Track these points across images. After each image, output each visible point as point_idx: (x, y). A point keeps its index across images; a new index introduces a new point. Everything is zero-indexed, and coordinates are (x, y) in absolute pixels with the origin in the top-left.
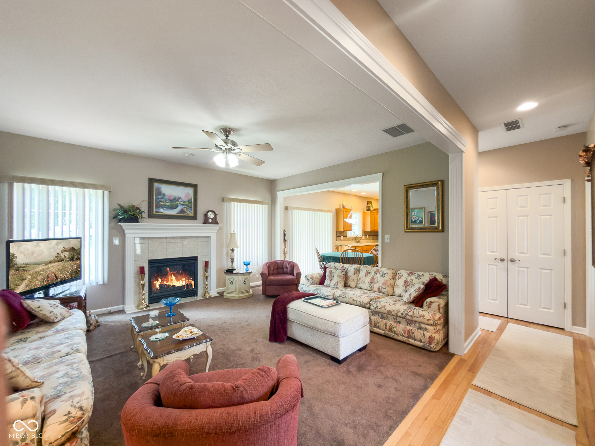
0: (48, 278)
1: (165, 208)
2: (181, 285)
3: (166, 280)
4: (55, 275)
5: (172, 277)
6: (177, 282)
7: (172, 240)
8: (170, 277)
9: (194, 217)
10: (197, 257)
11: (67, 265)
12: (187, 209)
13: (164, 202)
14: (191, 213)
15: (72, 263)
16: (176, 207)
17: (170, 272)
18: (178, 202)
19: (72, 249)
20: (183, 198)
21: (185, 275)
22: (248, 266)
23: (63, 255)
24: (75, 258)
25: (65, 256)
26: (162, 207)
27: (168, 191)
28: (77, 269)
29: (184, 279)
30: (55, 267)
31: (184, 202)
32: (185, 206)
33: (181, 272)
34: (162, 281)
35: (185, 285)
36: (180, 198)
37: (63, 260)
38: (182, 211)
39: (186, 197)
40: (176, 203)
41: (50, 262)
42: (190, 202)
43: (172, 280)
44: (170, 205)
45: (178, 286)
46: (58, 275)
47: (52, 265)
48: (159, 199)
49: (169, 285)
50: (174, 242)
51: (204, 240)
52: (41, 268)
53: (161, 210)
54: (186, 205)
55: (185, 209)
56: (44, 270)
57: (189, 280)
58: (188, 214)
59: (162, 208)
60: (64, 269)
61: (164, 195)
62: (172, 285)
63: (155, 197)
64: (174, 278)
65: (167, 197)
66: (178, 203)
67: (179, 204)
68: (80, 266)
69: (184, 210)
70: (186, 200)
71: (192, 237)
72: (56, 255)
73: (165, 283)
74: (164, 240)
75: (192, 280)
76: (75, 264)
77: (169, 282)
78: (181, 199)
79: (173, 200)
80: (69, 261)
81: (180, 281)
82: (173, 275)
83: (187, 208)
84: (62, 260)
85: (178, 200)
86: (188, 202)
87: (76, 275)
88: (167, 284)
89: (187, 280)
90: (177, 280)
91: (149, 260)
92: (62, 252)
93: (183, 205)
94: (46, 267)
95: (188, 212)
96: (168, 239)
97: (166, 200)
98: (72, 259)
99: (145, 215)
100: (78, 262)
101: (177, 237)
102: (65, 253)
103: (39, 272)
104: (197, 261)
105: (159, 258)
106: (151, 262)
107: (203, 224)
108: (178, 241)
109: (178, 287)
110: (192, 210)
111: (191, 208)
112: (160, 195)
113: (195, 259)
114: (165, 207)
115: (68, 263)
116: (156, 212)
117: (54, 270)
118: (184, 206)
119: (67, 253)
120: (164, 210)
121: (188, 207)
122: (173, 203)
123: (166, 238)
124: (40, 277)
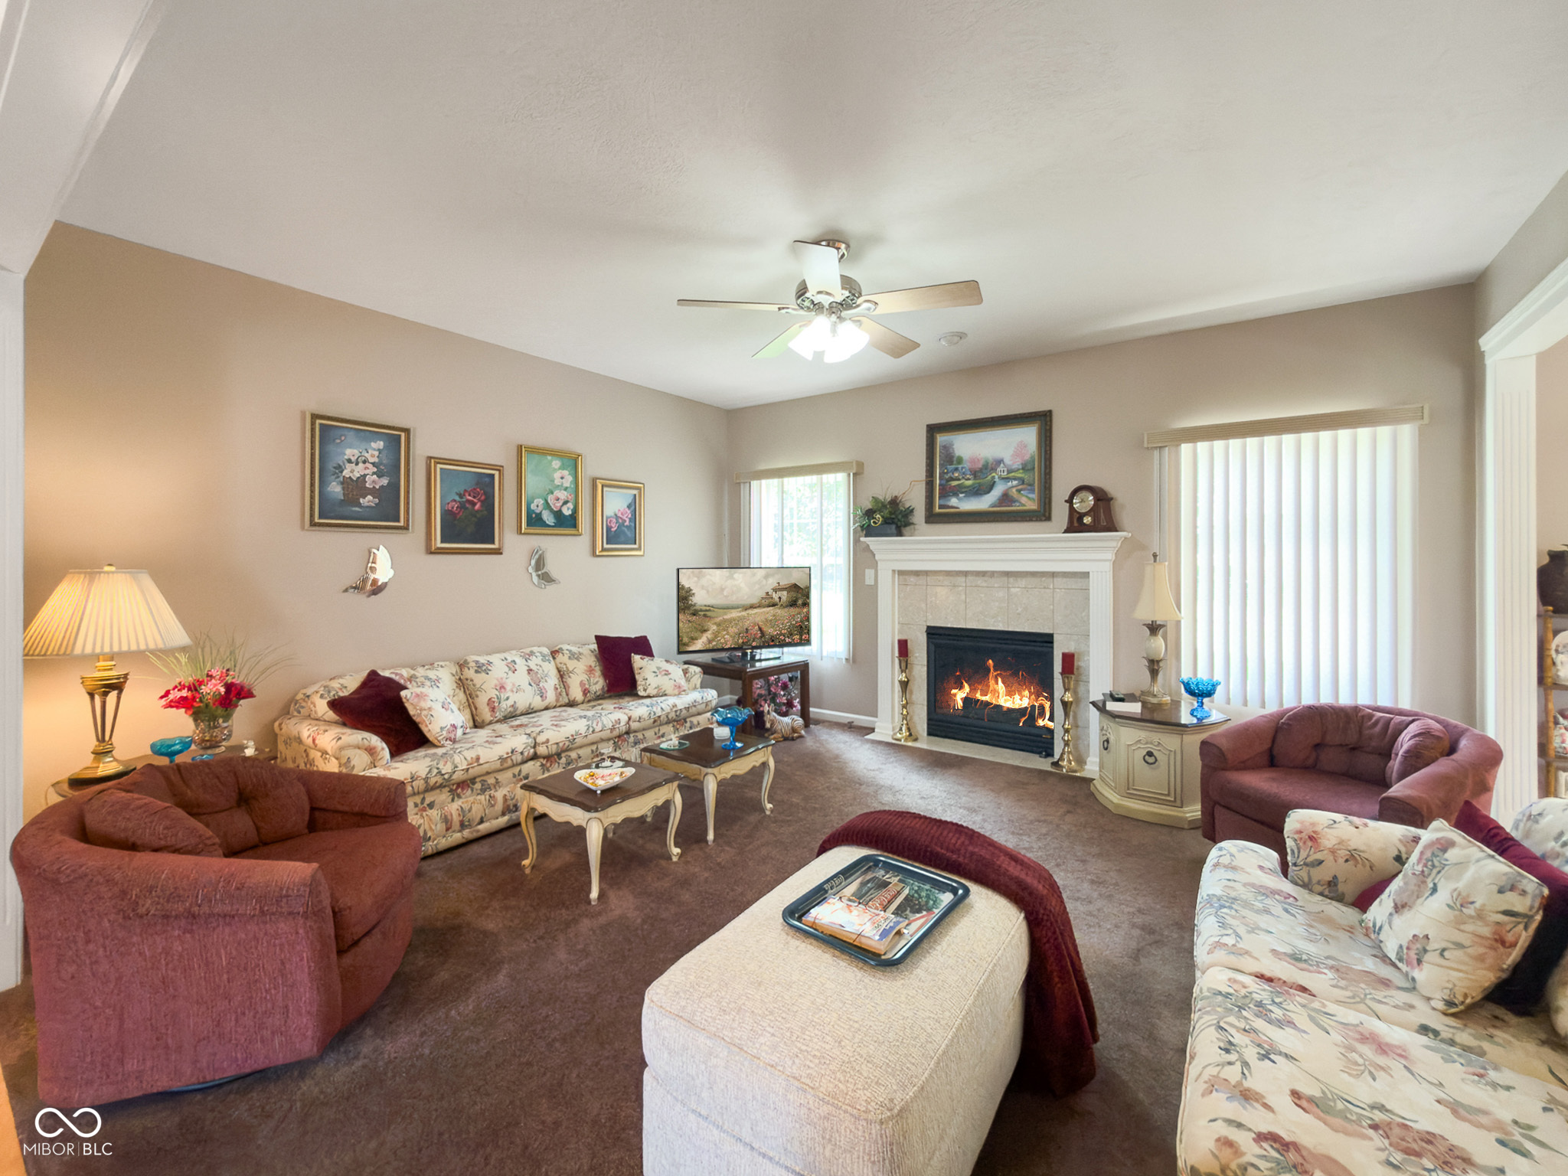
0: (747, 632)
1: (961, 495)
2: (1017, 707)
3: (981, 690)
4: (760, 629)
5: (997, 684)
6: (1008, 697)
7: (980, 581)
8: (992, 682)
9: (1043, 514)
10: (1051, 636)
11: (783, 613)
12: (1019, 491)
13: (959, 480)
14: (1029, 502)
15: (793, 611)
16: (991, 487)
17: (995, 670)
18: (994, 474)
19: (795, 587)
20: (1008, 461)
21: (1031, 683)
22: (1206, 700)
23: (776, 596)
24: (800, 602)
25: (780, 598)
26: (955, 492)
27: (970, 447)
28: (801, 621)
29: (1026, 693)
30: (760, 615)
31: (1009, 472)
32: (1015, 483)
33: (1022, 675)
34: (973, 690)
35: (1026, 708)
36: (1000, 462)
37: (777, 605)
38: (1006, 498)
39: (1016, 454)
40: (989, 477)
41: (752, 607)
42: (1029, 467)
43: (995, 691)
44: (973, 484)
45: (1008, 708)
46: (765, 629)
47: (756, 611)
48: (947, 473)
49: (988, 704)
50: (984, 584)
51: (1072, 583)
52: (734, 614)
53: (954, 501)
54: (1015, 479)
55: (1014, 490)
56: (740, 619)
57: (1038, 696)
58: (1024, 505)
59: (955, 495)
60: (777, 621)
61: (960, 460)
62: (994, 702)
63: (940, 469)
64: (1001, 687)
65: (966, 465)
66: (994, 477)
67: (997, 479)
68: (808, 618)
69: (1010, 493)
70: (1017, 465)
71: (1034, 574)
72: (764, 595)
73: (978, 696)
74: (961, 580)
75: (1046, 698)
76: (799, 613)
77: (989, 695)
78: (1002, 465)
79: (981, 470)
80: (787, 606)
81: (1017, 697)
82: (1000, 680)
83: (1020, 487)
84: (774, 605)
85: (994, 469)
86: (1023, 469)
87: (801, 633)
88: (984, 698)
89: (1033, 696)
90: (1010, 693)
91: (928, 627)
92: (775, 590)
93: (1007, 479)
94: (744, 613)
95: (1024, 500)
96: (970, 578)
97: (964, 473)
98: (793, 604)
99: (919, 516)
100: (805, 610)
101: (992, 574)
102: (779, 594)
103: (730, 621)
104: (1052, 648)
105: (949, 626)
106: (933, 632)
107: (1066, 532)
108: (996, 582)
109: (1010, 710)
110: (1033, 491)
111: (1030, 485)
112: (951, 463)
113: (1047, 640)
114: (962, 493)
115: (786, 610)
116: (941, 507)
117: (758, 619)
118: (1010, 484)
119: (785, 593)
120: (960, 499)
121: (1023, 483)
122: (982, 478)
123: (966, 574)
124: (733, 630)
